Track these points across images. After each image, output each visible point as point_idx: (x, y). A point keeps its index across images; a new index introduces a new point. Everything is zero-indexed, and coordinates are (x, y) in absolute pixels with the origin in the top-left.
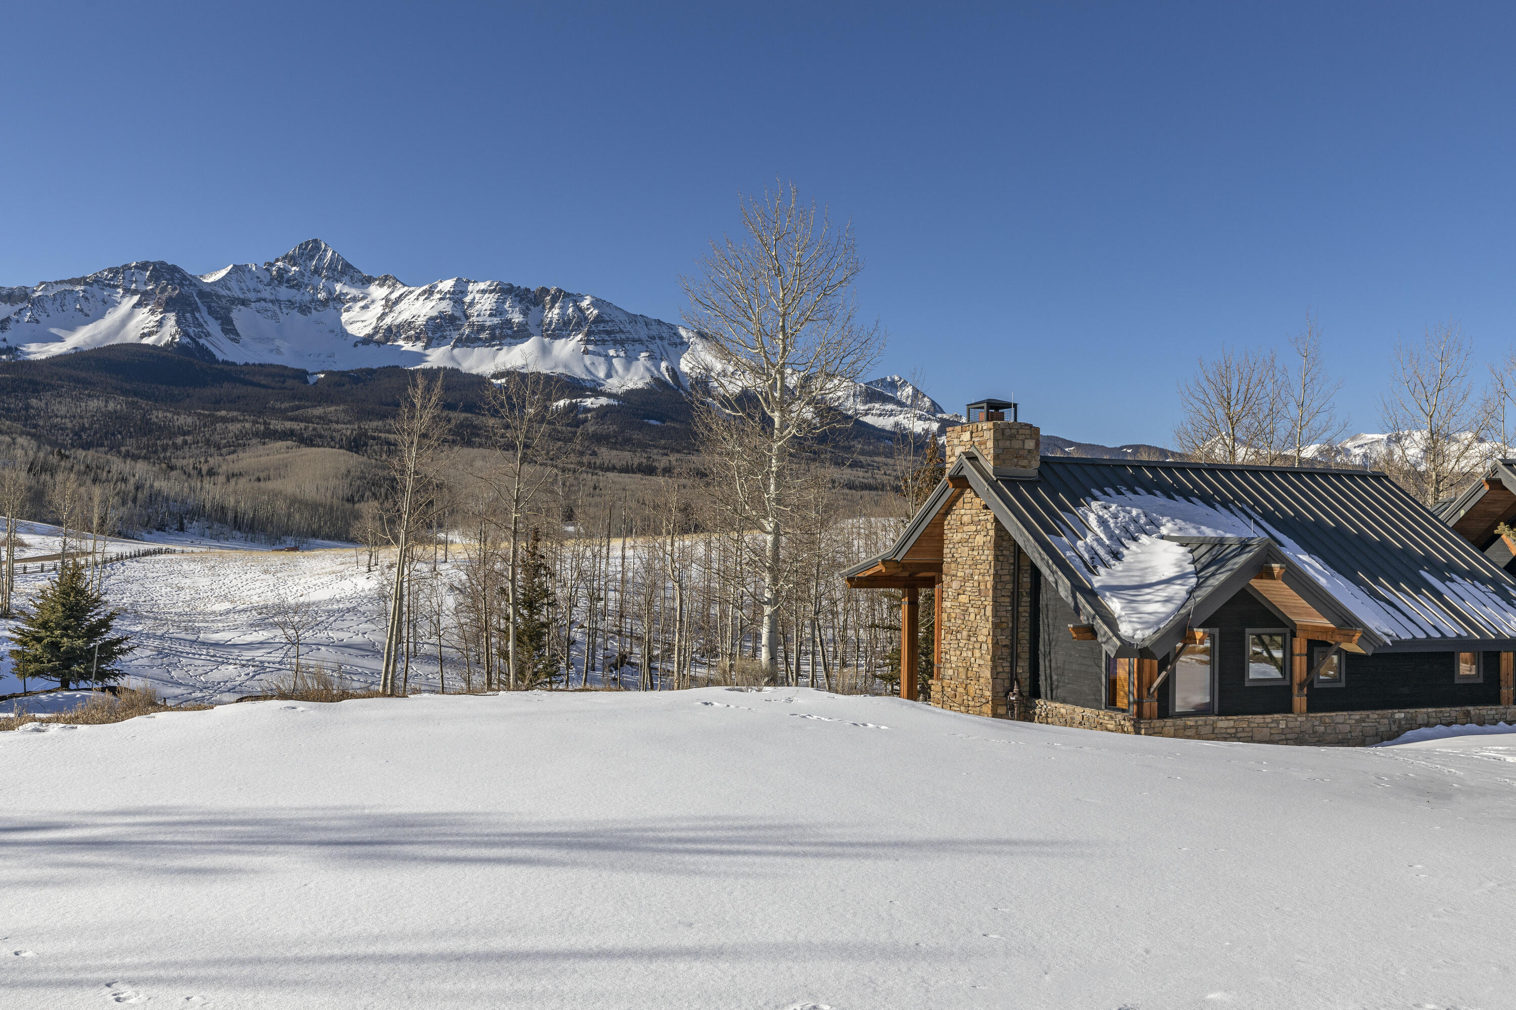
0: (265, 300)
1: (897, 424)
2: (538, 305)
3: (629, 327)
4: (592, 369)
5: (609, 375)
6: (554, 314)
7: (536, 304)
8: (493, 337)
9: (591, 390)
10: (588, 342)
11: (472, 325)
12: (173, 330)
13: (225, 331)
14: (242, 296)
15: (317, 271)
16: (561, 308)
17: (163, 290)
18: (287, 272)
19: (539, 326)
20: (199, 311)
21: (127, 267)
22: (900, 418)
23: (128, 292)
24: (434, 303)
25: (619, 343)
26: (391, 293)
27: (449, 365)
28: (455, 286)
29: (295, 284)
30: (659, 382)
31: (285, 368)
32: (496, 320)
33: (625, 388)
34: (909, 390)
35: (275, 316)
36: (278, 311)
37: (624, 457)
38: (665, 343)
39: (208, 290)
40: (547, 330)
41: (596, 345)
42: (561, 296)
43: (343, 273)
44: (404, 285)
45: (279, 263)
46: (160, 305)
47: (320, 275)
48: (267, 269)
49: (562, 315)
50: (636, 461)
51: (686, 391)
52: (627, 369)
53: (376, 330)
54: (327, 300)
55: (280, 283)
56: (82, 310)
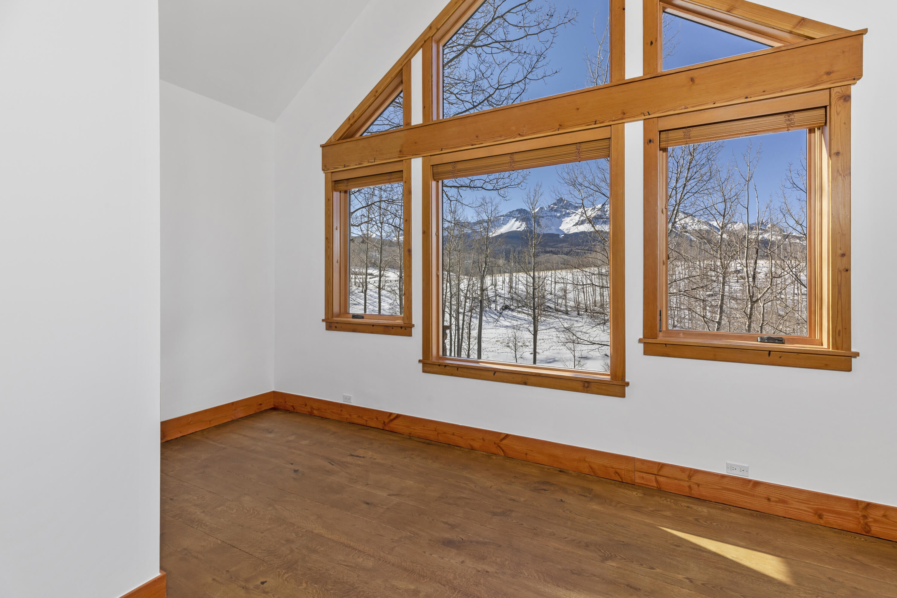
0: (548, 216)
12: (524, 227)
13: (538, 225)
14: (542, 216)
15: (562, 207)
17: (522, 216)
18: (554, 208)
20: (531, 220)
21: (514, 211)
23: (513, 217)
26: (583, 210)
29: (556, 211)
31: (553, 234)
35: (551, 220)
43: (569, 206)
45: (552, 206)
46: (521, 220)
48: (549, 208)
53: (579, 221)
54: (565, 214)
55: (552, 211)
56: (503, 223)
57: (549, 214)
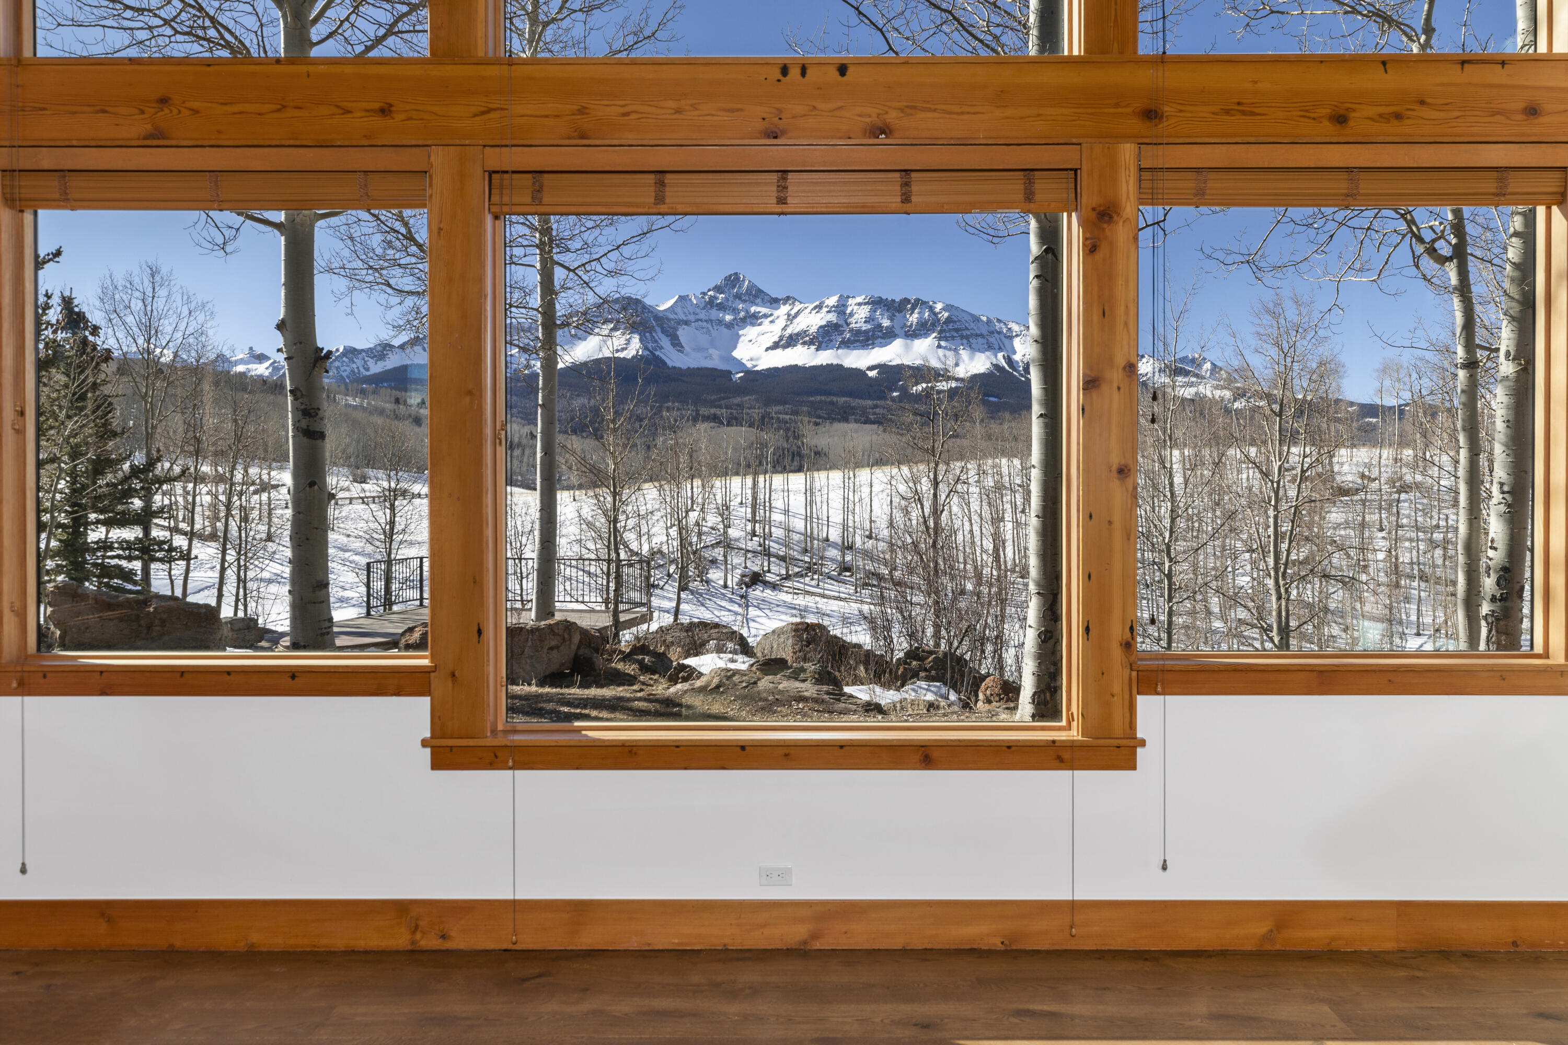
0: (701, 320)
1: (1197, 393)
2: (901, 312)
3: (972, 325)
4: (944, 360)
5: (957, 365)
6: (914, 318)
7: (900, 311)
8: (868, 339)
9: (943, 376)
10: (940, 339)
11: (851, 330)
12: (638, 347)
13: (674, 345)
14: (685, 318)
15: (738, 297)
16: (919, 313)
17: (630, 318)
18: (717, 298)
19: (902, 328)
20: (655, 331)
22: (1200, 389)
23: (607, 320)
24: (823, 315)
25: (965, 339)
26: (791, 310)
27: (835, 362)
28: (838, 301)
29: (722, 308)
30: (996, 366)
31: (714, 370)
32: (869, 326)
33: (970, 373)
34: (1207, 366)
35: (708, 332)
36: (709, 328)
38: (1003, 337)
39: (661, 315)
40: (909, 331)
41: (947, 340)
42: (920, 304)
43: (756, 296)
44: (801, 303)
45: (710, 293)
46: (628, 328)
47: (740, 299)
48: (702, 298)
49: (919, 319)
51: (1018, 373)
52: (972, 358)
53: (781, 338)
54: (745, 318)
55: (712, 307)
57: (702, 315)
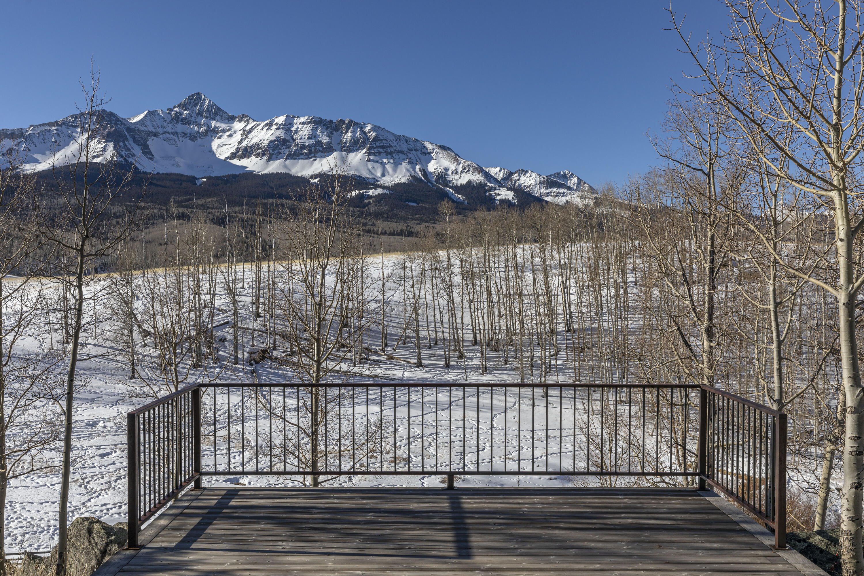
0: (168, 133)
1: (567, 202)
2: (338, 131)
3: (395, 143)
4: (373, 171)
5: (383, 175)
6: (348, 136)
7: (337, 130)
8: (310, 152)
9: (372, 184)
10: (370, 154)
11: (297, 145)
12: (112, 153)
13: (144, 153)
14: (154, 131)
15: (200, 113)
16: (352, 132)
17: (105, 128)
18: (182, 114)
19: (339, 144)
20: (128, 140)
21: (82, 114)
22: (569, 198)
23: (83, 130)
24: (273, 131)
25: (390, 154)
26: (246, 126)
27: (284, 171)
28: (285, 120)
29: (186, 121)
30: (415, 178)
31: (182, 175)
32: (312, 142)
33: (394, 182)
34: (575, 180)
36: (177, 140)
37: (393, 226)
38: (419, 153)
39: (133, 127)
40: (344, 147)
41: (375, 155)
42: (353, 124)
43: (216, 114)
44: (254, 121)
45: (176, 109)
46: (103, 137)
47: (202, 115)
48: (169, 113)
49: (353, 137)
50: (400, 228)
51: (432, 184)
52: (395, 170)
53: (238, 150)
54: (207, 132)
55: (177, 121)
56: (56, 142)
57: (169, 128)
